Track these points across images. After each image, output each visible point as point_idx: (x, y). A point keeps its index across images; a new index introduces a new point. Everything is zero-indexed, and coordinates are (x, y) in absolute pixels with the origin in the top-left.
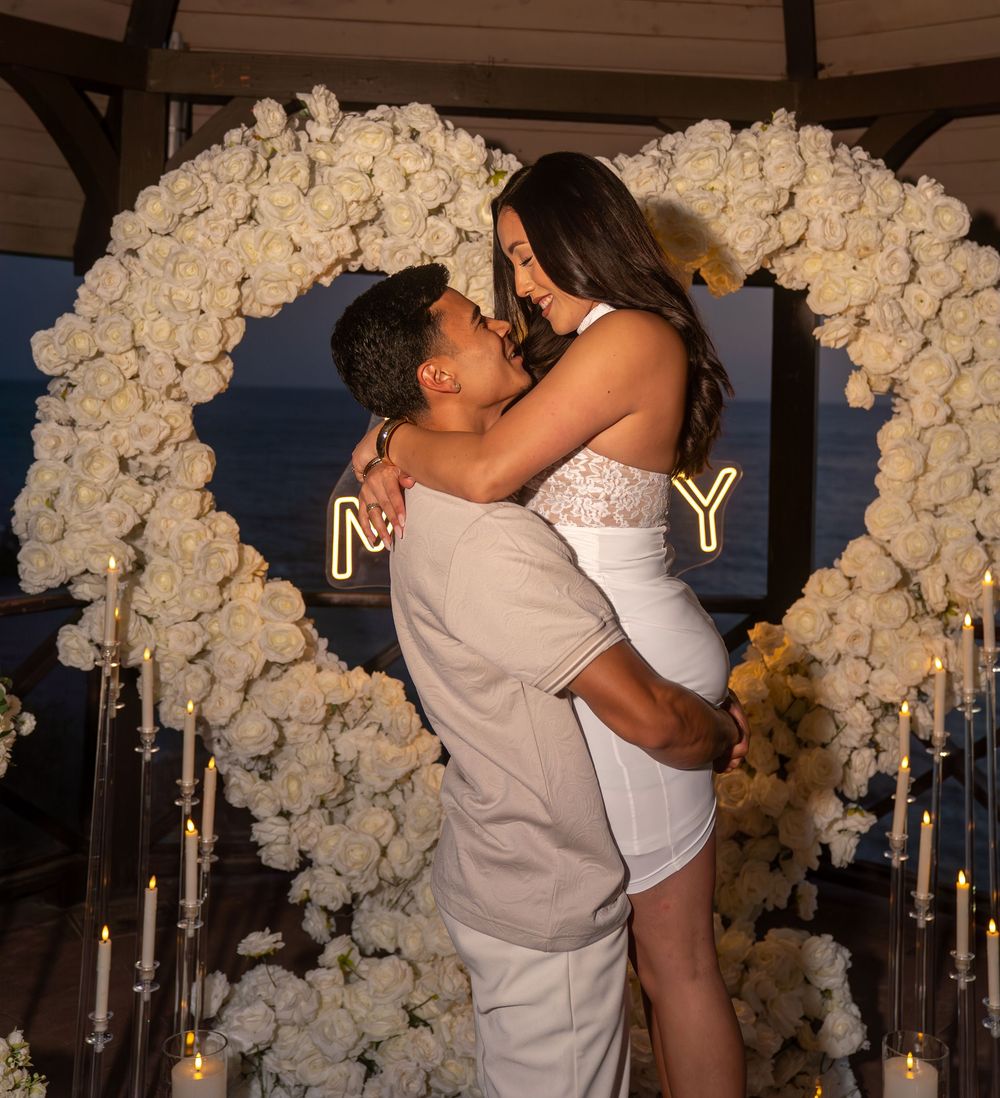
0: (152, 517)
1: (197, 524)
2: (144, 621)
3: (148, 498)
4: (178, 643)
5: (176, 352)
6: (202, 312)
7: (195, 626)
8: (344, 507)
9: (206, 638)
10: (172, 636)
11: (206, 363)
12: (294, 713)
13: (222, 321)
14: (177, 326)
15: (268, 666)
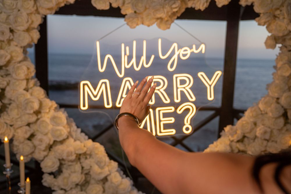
0: (8, 89)
1: (25, 92)
2: (9, 126)
3: (5, 83)
4: (22, 134)
5: (11, 26)
6: (19, 10)
7: (27, 128)
8: (84, 85)
9: (32, 131)
10: (19, 131)
11: (24, 31)
12: (65, 158)
13: (28, 14)
14: (9, 15)
15: (55, 142)
